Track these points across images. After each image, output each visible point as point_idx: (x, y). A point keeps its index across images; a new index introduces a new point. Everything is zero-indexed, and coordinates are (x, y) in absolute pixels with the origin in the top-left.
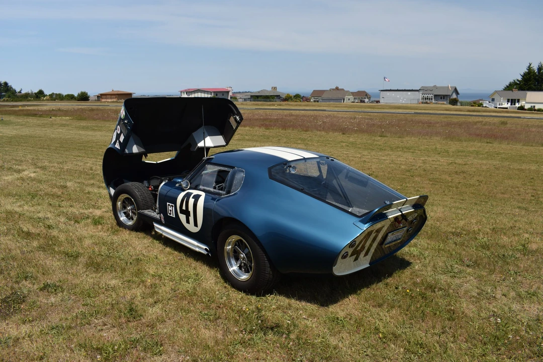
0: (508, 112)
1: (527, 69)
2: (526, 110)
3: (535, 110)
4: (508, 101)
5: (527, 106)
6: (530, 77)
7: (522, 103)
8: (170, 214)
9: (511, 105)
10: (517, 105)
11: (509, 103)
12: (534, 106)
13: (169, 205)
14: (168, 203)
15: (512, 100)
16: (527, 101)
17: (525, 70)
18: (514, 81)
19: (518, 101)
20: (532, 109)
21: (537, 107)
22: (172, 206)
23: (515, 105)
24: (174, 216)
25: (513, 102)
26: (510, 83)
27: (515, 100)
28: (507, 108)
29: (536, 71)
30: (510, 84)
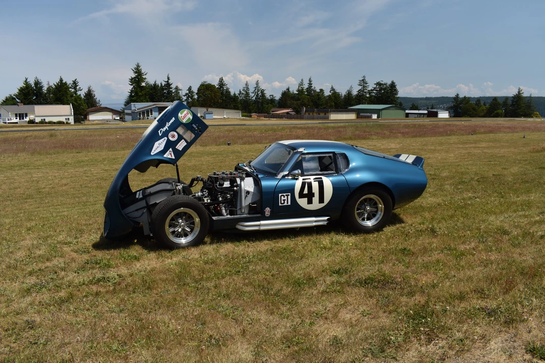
0: (19, 127)
1: (24, 84)
2: (37, 123)
3: (46, 123)
4: (16, 115)
5: (38, 120)
6: (29, 92)
7: (32, 117)
8: (284, 203)
9: (20, 119)
10: (27, 119)
11: (18, 118)
12: (44, 119)
13: (281, 196)
14: (280, 195)
15: (20, 114)
16: (37, 114)
17: (22, 85)
18: (11, 95)
19: (26, 116)
20: (43, 122)
21: (47, 119)
22: (287, 196)
23: (23, 119)
24: (289, 203)
25: (21, 116)
26: (6, 97)
27: (23, 114)
28: (17, 123)
29: (33, 86)
30: (7, 99)
